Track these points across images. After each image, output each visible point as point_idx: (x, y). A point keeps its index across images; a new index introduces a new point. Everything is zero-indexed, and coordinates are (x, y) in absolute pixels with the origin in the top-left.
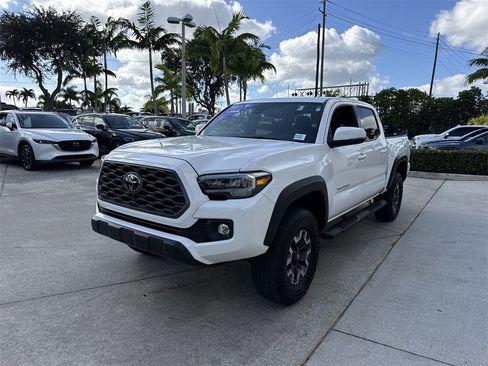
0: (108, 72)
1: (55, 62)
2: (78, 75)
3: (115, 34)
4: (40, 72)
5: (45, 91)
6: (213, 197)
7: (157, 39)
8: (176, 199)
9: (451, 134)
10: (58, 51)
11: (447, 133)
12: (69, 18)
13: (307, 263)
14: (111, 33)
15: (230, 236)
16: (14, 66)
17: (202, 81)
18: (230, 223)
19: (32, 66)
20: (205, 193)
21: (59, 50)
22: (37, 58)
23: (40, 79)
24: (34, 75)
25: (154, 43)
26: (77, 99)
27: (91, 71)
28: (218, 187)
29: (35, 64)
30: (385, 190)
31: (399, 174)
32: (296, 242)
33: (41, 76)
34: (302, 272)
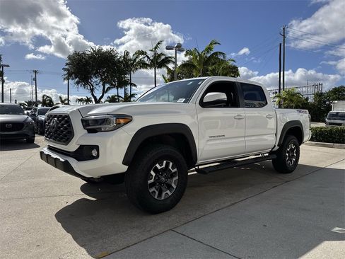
0: (131, 84)
1: (102, 80)
2: (114, 86)
3: (138, 60)
4: (92, 86)
5: (95, 98)
6: (90, 131)
7: (159, 61)
8: (68, 133)
12: (110, 52)
13: (174, 186)
14: (135, 60)
15: (97, 157)
16: (78, 83)
18: (97, 148)
19: (88, 83)
20: (85, 129)
21: (104, 72)
22: (91, 78)
23: (92, 90)
24: (89, 88)
25: (157, 63)
27: (123, 83)
29: (90, 81)
32: (159, 168)
33: (93, 88)
34: (168, 192)
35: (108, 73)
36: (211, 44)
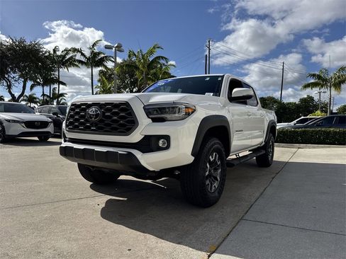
1: (21, 75)
2: (39, 84)
3: (68, 57)
4: (10, 82)
5: (13, 96)
6: (155, 120)
7: (97, 59)
8: (128, 122)
9: (298, 122)
10: (24, 68)
11: (295, 121)
12: (34, 46)
13: (218, 178)
14: (64, 57)
15: (168, 147)
17: (127, 90)
18: (167, 138)
19: (4, 78)
20: (149, 118)
22: (8, 72)
23: (9, 87)
24: (5, 84)
25: (95, 61)
26: (36, 103)
27: (48, 81)
28: (158, 113)
29: (6, 76)
30: (264, 143)
31: (271, 135)
32: (212, 160)
33: (10, 85)
34: (216, 184)
35: (30, 69)
36: (154, 48)
